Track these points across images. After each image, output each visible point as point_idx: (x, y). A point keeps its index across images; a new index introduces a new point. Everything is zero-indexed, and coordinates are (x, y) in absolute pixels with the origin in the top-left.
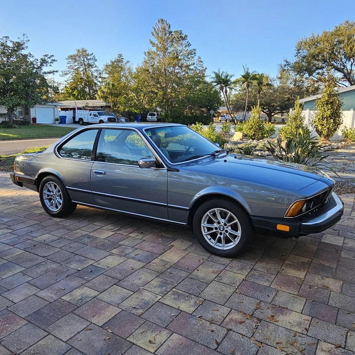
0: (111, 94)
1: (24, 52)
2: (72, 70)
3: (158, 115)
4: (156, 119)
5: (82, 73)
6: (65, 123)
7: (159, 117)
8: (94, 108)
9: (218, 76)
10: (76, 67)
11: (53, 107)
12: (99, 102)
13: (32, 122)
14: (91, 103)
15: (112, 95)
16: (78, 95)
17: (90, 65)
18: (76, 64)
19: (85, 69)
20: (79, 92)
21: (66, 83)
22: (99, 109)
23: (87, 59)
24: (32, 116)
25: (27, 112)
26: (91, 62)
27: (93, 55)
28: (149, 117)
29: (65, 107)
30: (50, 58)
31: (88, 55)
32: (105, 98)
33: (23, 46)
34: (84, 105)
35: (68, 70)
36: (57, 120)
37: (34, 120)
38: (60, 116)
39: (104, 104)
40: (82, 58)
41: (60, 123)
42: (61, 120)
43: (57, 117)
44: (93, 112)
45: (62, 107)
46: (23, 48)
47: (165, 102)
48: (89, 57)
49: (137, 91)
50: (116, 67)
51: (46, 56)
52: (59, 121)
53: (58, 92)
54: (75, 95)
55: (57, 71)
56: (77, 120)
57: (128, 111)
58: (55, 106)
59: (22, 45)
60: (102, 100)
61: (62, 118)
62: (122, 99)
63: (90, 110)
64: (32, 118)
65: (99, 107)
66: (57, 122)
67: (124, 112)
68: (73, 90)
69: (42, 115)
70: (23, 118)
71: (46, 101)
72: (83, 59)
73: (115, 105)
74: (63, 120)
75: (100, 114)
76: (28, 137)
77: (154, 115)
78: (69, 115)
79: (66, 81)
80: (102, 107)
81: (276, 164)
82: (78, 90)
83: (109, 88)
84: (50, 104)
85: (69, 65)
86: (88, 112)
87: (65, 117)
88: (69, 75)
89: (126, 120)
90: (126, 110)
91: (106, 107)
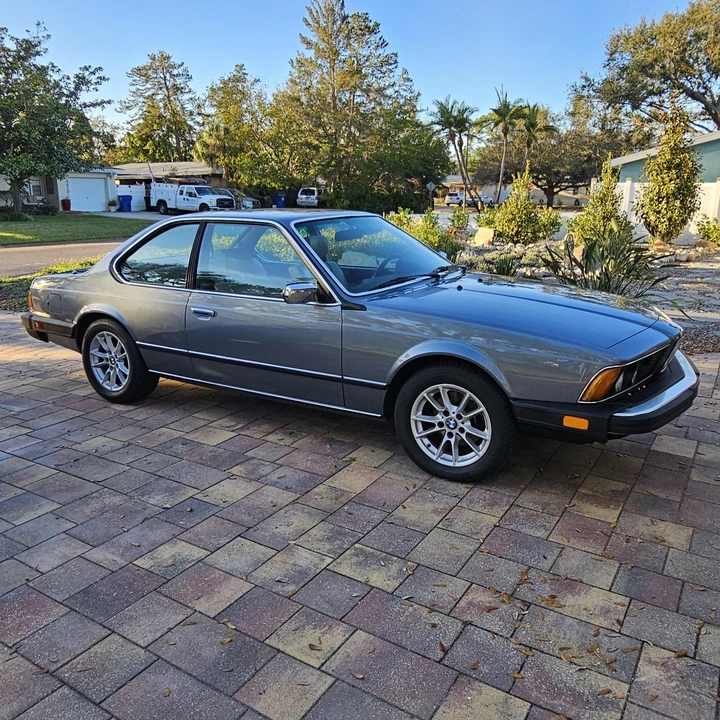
0: (224, 149)
1: (39, 61)
2: (142, 99)
3: (319, 192)
4: (316, 201)
5: (161, 105)
6: (129, 210)
7: (322, 197)
8: (187, 180)
9: (444, 110)
10: (150, 93)
11: (104, 176)
12: (199, 167)
13: (61, 209)
14: (183, 168)
15: (224, 152)
16: (155, 152)
17: (178, 89)
18: (148, 86)
19: (169, 97)
20: (157, 146)
21: (129, 127)
22: (198, 180)
23: (172, 76)
24: (62, 196)
25: (51, 188)
26: (179, 81)
27: (184, 66)
28: (302, 198)
29: (128, 177)
30: (94, 73)
31: (173, 67)
32: (210, 158)
33: (38, 49)
34: (167, 173)
35: (133, 98)
36: (112, 204)
37: (66, 204)
38: (119, 197)
39: (209, 170)
40: (160, 72)
41: (119, 210)
42: (121, 203)
43: (113, 197)
44: (186, 188)
45: (122, 177)
46: (38, 53)
47: (334, 166)
48: (175, 72)
49: (276, 142)
50: (231, 91)
51: (86, 68)
52: (117, 207)
53: (114, 146)
54: (148, 151)
55: (109, 102)
56: (153, 203)
57: (258, 186)
58: (109, 174)
59: (36, 46)
60: (204, 162)
61: (124, 200)
62: (244, 160)
63: (181, 183)
64: (61, 199)
65: (198, 176)
66: (113, 209)
67: (250, 186)
68: (145, 139)
69: (82, 193)
70: (42, 201)
71: (88, 165)
72: (162, 76)
73: (231, 174)
74: (124, 203)
75: (201, 191)
76: (54, 239)
77: (312, 193)
78: (137, 193)
79: (128, 123)
80: (204, 176)
81: (561, 294)
82: (154, 140)
83: (218, 137)
84: (98, 170)
85: (133, 89)
86: (175, 186)
87: (130, 198)
88: (135, 110)
89: (254, 203)
90: (254, 184)
91: (214, 176)
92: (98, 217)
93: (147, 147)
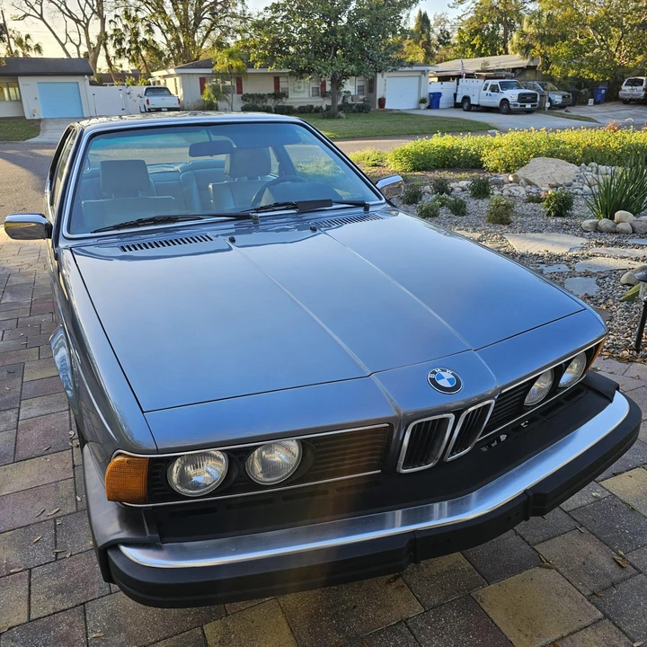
0: (541, 37)
4: (643, 93)
6: (437, 107)
8: (496, 74)
11: (419, 74)
12: (514, 60)
13: (377, 107)
14: (495, 62)
15: (542, 41)
16: (481, 46)
20: (484, 39)
21: (461, 22)
22: (504, 74)
24: (379, 94)
25: (371, 86)
28: (626, 90)
29: (443, 74)
32: (526, 49)
34: (478, 68)
36: (423, 101)
37: (382, 102)
38: (430, 94)
39: (525, 63)
41: (429, 108)
42: (431, 100)
43: (424, 95)
44: (491, 82)
45: (440, 74)
52: (427, 104)
53: (449, 43)
54: (475, 45)
56: (459, 100)
57: (574, 78)
58: (423, 72)
60: (518, 54)
61: (434, 98)
62: (562, 49)
63: (487, 78)
64: (378, 97)
65: (508, 70)
66: (423, 106)
68: (477, 31)
69: (398, 92)
70: (363, 100)
73: (547, 65)
74: (434, 101)
75: (505, 86)
77: (641, 82)
78: (447, 89)
79: (459, 18)
80: (514, 70)
82: (482, 35)
83: (538, 26)
84: (407, 69)
86: (481, 81)
87: (439, 95)
89: (564, 97)
90: (570, 75)
91: (529, 68)
92: (406, 114)
93: (474, 42)
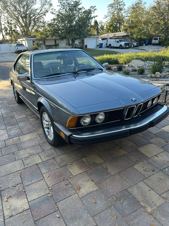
0: (130, 27)
1: (80, 7)
2: (110, 14)
3: (160, 39)
4: (158, 42)
5: (116, 15)
6: (102, 47)
7: (160, 41)
8: (118, 38)
10: (113, 12)
11: (96, 38)
12: (122, 33)
13: (85, 48)
14: (118, 34)
15: (130, 28)
16: (113, 30)
17: (121, 9)
18: (113, 9)
19: (118, 12)
20: (114, 28)
22: (120, 37)
23: (120, 5)
24: (85, 44)
25: (83, 42)
26: (121, 6)
27: (123, 1)
28: (154, 41)
29: (103, 38)
30: (93, 8)
31: (120, 2)
32: (126, 30)
33: (79, 3)
34: (113, 36)
35: (108, 14)
36: (98, 46)
37: (86, 46)
38: (100, 44)
39: (125, 34)
41: (100, 48)
42: (100, 46)
43: (98, 44)
44: (117, 40)
45: (102, 38)
46: (79, 5)
47: (166, 29)
48: (121, 4)
49: (146, 23)
50: (136, 8)
52: (99, 47)
53: (104, 29)
54: (111, 29)
55: (97, 16)
56: (108, 45)
57: (139, 38)
58: (97, 37)
59: (79, 2)
60: (124, 32)
62: (136, 30)
63: (115, 39)
65: (121, 36)
66: (98, 47)
67: (137, 38)
69: (91, 43)
70: (81, 46)
72: (117, 6)
73: (132, 35)
74: (101, 46)
75: (121, 41)
77: (157, 39)
78: (104, 42)
79: (106, 22)
80: (123, 36)
82: (113, 26)
83: (129, 24)
84: (93, 37)
85: (108, 11)
86: (114, 40)
87: (102, 44)
88: (108, 17)
89: (137, 44)
90: (138, 37)
91: (127, 36)
92: (93, 50)
93: (111, 28)
